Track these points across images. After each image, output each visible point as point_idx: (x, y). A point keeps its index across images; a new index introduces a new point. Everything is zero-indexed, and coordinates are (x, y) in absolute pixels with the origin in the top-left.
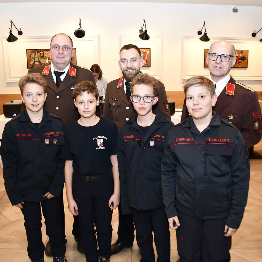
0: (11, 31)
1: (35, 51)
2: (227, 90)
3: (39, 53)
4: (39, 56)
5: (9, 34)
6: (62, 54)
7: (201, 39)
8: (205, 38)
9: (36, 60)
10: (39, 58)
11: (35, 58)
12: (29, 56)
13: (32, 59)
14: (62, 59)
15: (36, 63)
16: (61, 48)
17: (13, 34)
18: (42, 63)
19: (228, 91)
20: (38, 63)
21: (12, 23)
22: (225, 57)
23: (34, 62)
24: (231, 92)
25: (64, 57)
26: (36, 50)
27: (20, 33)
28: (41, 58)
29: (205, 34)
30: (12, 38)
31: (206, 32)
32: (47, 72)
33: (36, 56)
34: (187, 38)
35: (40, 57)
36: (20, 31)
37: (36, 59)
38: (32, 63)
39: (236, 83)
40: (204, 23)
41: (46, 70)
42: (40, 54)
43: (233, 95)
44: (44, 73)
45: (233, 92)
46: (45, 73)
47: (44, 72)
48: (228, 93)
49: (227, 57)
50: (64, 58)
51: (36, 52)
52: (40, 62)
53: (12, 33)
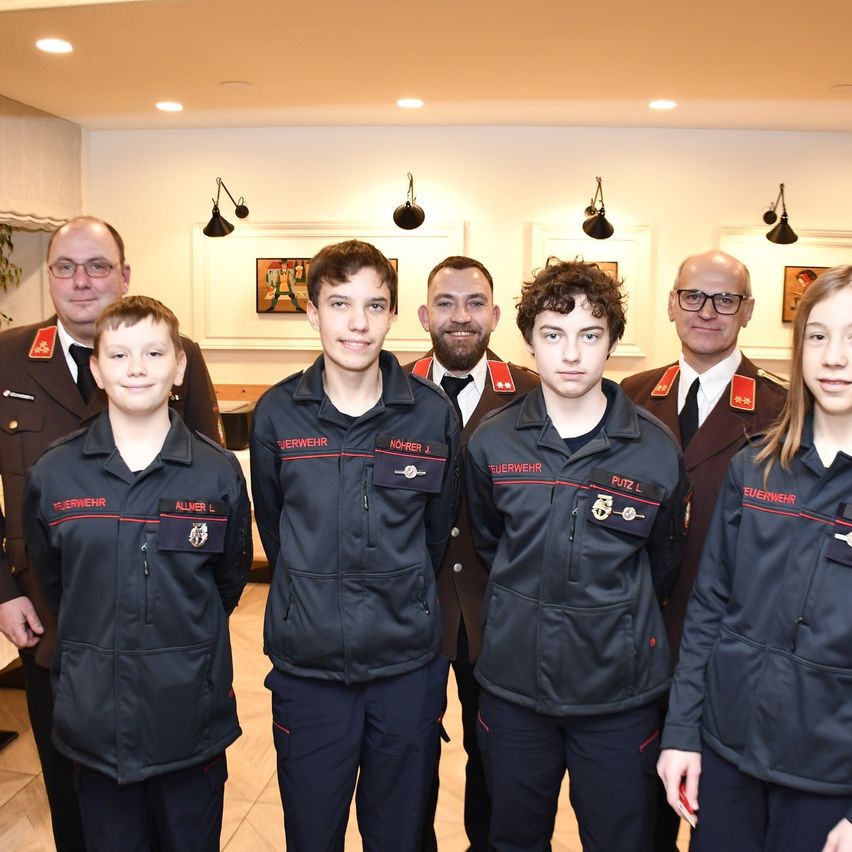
0: (216, 208)
1: (281, 263)
2: (734, 397)
3: (292, 271)
4: (291, 278)
5: (211, 216)
6: (86, 288)
7: (769, 236)
8: (784, 235)
9: (281, 290)
10: (292, 283)
11: (279, 283)
12: (262, 276)
13: (272, 285)
14: (89, 305)
15: (281, 298)
16: (81, 268)
17: (222, 214)
18: (299, 297)
19: (738, 399)
20: (287, 297)
21: (220, 183)
22: (725, 300)
23: (277, 296)
24: (747, 401)
25: (96, 299)
26: (284, 260)
27: (242, 212)
28: (295, 285)
29: (784, 221)
30: (217, 227)
31: (785, 214)
32: (46, 350)
33: (284, 278)
34: (729, 233)
35: (295, 281)
36: (242, 206)
37: (284, 288)
38: (270, 296)
39: (761, 373)
40: (779, 191)
41: (43, 344)
42: (296, 271)
43: (753, 409)
44: (38, 354)
45: (751, 400)
46: (41, 354)
47: (38, 350)
48: (738, 404)
49: (731, 301)
50: (96, 302)
51: (284, 266)
52: (292, 296)
53: (219, 213)
